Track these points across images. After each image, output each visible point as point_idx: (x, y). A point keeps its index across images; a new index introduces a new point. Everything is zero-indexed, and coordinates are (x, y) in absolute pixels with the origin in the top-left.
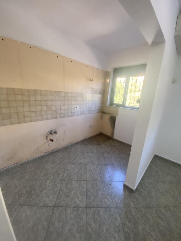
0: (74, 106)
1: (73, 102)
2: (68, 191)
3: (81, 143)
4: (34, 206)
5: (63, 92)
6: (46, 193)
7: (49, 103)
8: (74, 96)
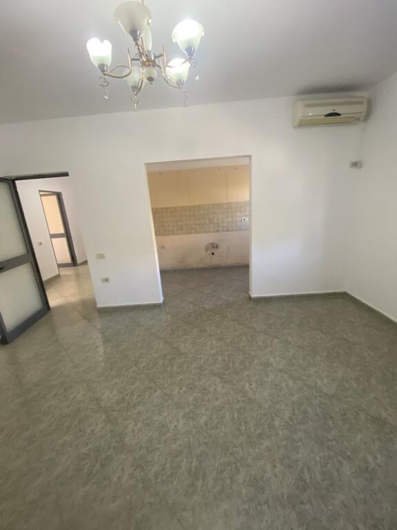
0: (240, 218)
7: (211, 216)
8: (240, 206)
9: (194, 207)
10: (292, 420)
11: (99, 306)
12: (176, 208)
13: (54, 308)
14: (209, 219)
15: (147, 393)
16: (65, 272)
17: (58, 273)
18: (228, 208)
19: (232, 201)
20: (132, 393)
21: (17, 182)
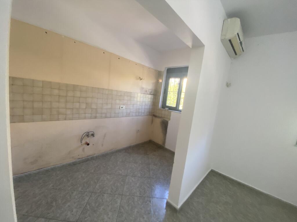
0: (119, 106)
1: (118, 101)
2: (97, 205)
3: (124, 151)
4: (52, 219)
5: (106, 89)
6: (69, 206)
7: (89, 100)
8: (120, 94)
14: (87, 103)
18: (109, 94)
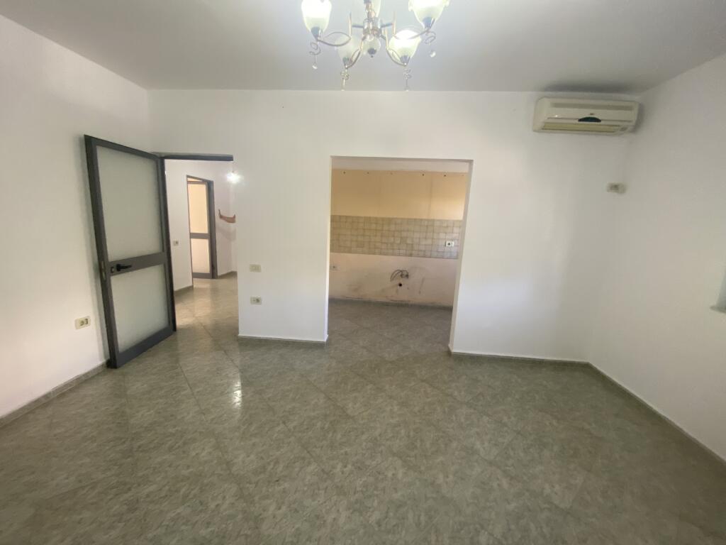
0: (444, 241)
1: (442, 236)
8: (446, 225)
9: (383, 219)
10: (506, 539)
11: (241, 334)
12: (358, 218)
13: (181, 329)
14: (401, 238)
15: (297, 464)
16: (200, 284)
17: (190, 284)
18: (429, 226)
19: (435, 218)
20: (277, 462)
21: (167, 162)
